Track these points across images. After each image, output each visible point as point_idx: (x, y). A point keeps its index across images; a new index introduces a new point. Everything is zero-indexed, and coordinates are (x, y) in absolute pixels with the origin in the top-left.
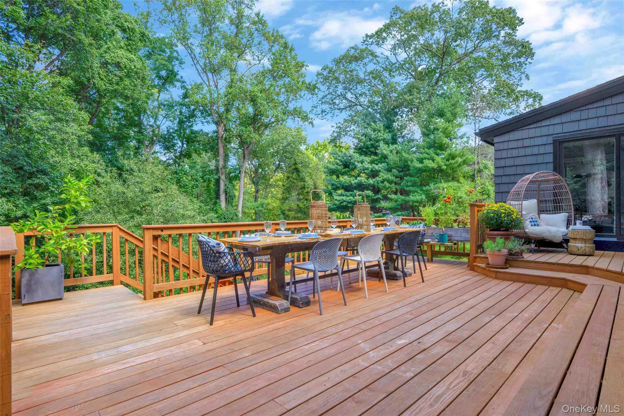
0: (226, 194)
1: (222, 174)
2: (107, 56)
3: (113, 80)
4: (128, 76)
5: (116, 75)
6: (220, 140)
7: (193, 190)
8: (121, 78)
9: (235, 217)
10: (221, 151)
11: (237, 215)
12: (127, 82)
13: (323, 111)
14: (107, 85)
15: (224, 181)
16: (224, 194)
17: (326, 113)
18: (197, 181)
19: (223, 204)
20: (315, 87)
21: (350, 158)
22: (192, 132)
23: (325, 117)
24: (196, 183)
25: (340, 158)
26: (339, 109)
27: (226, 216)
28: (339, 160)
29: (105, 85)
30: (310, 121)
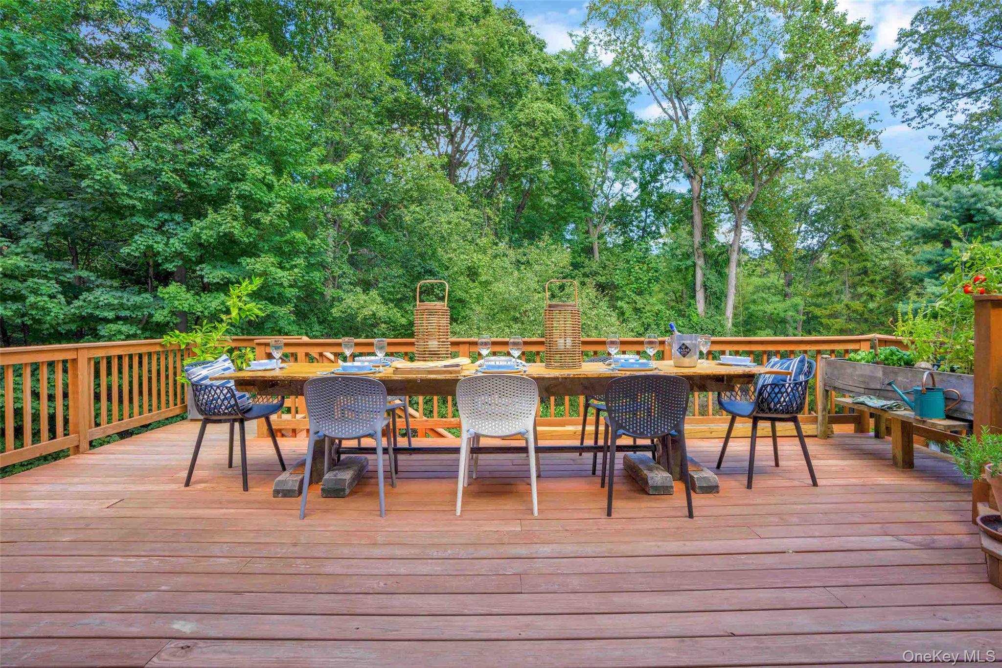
0: (706, 290)
1: (699, 257)
2: (521, 116)
3: (528, 144)
4: (546, 134)
5: (531, 137)
6: (694, 202)
7: (651, 285)
8: (537, 139)
9: (719, 329)
10: (697, 219)
11: (722, 326)
12: (545, 142)
13: (920, 111)
14: (522, 152)
15: (702, 269)
16: (702, 290)
17: (932, 112)
18: (656, 271)
19: (700, 305)
20: (893, 64)
21: (973, 200)
22: (661, 197)
23: (929, 121)
24: (655, 274)
25: (947, 203)
26: (969, 95)
27: (704, 327)
28: (946, 207)
29: (519, 153)
30: (872, 137)
